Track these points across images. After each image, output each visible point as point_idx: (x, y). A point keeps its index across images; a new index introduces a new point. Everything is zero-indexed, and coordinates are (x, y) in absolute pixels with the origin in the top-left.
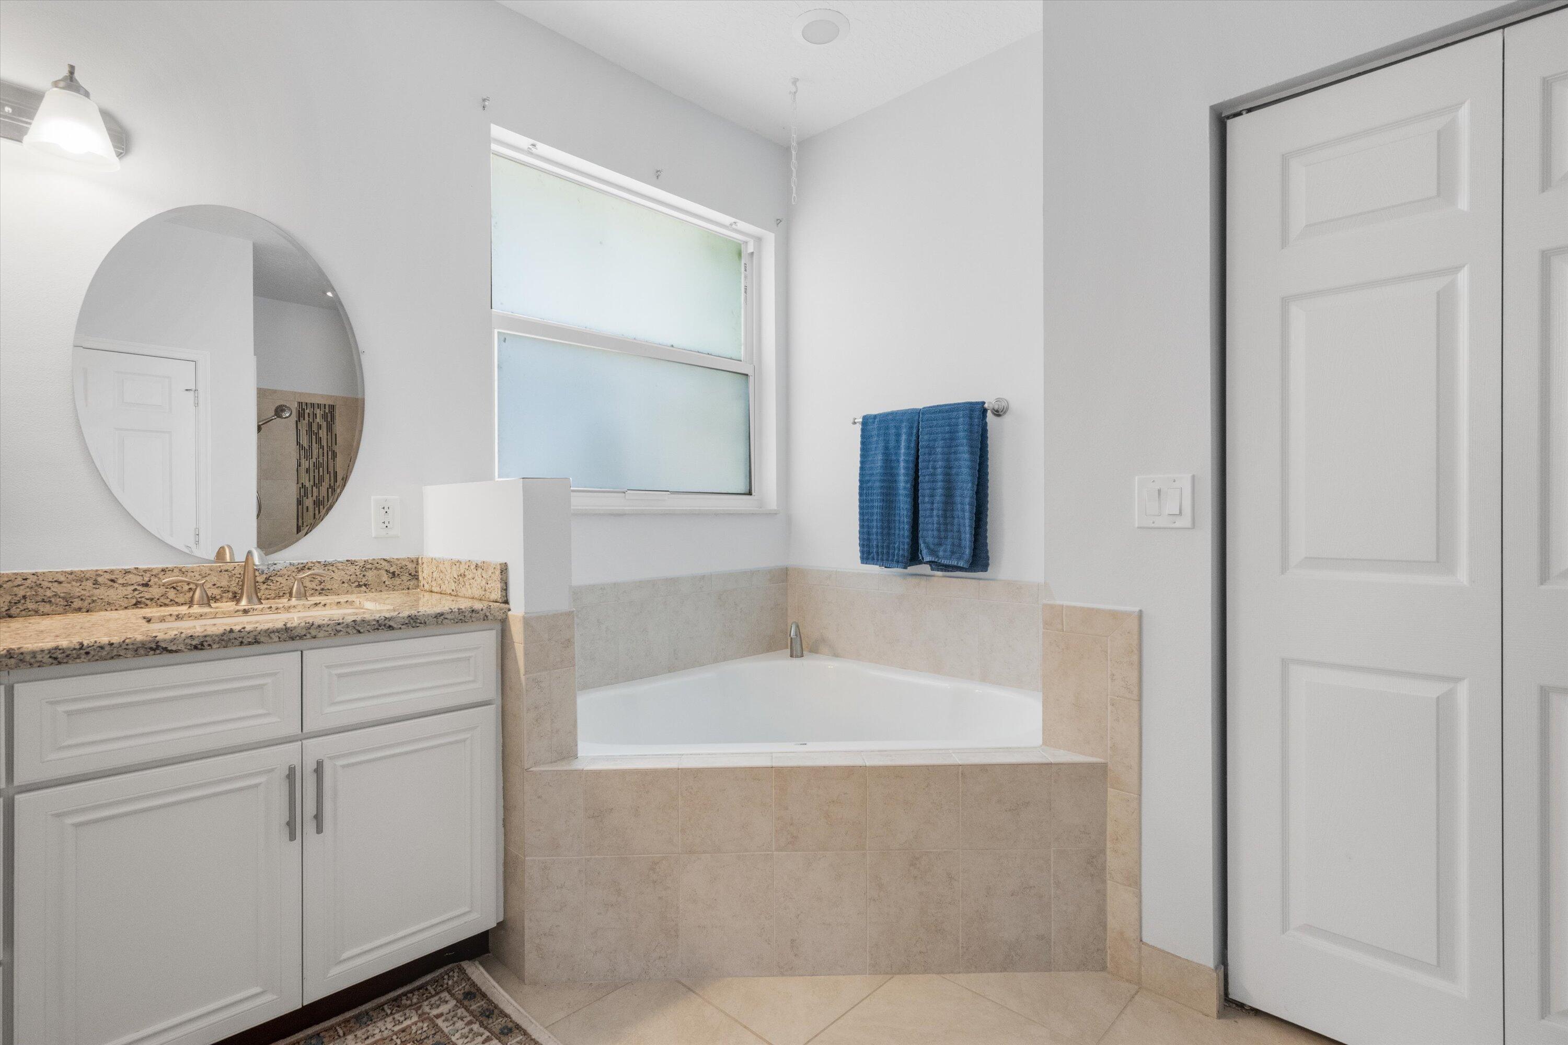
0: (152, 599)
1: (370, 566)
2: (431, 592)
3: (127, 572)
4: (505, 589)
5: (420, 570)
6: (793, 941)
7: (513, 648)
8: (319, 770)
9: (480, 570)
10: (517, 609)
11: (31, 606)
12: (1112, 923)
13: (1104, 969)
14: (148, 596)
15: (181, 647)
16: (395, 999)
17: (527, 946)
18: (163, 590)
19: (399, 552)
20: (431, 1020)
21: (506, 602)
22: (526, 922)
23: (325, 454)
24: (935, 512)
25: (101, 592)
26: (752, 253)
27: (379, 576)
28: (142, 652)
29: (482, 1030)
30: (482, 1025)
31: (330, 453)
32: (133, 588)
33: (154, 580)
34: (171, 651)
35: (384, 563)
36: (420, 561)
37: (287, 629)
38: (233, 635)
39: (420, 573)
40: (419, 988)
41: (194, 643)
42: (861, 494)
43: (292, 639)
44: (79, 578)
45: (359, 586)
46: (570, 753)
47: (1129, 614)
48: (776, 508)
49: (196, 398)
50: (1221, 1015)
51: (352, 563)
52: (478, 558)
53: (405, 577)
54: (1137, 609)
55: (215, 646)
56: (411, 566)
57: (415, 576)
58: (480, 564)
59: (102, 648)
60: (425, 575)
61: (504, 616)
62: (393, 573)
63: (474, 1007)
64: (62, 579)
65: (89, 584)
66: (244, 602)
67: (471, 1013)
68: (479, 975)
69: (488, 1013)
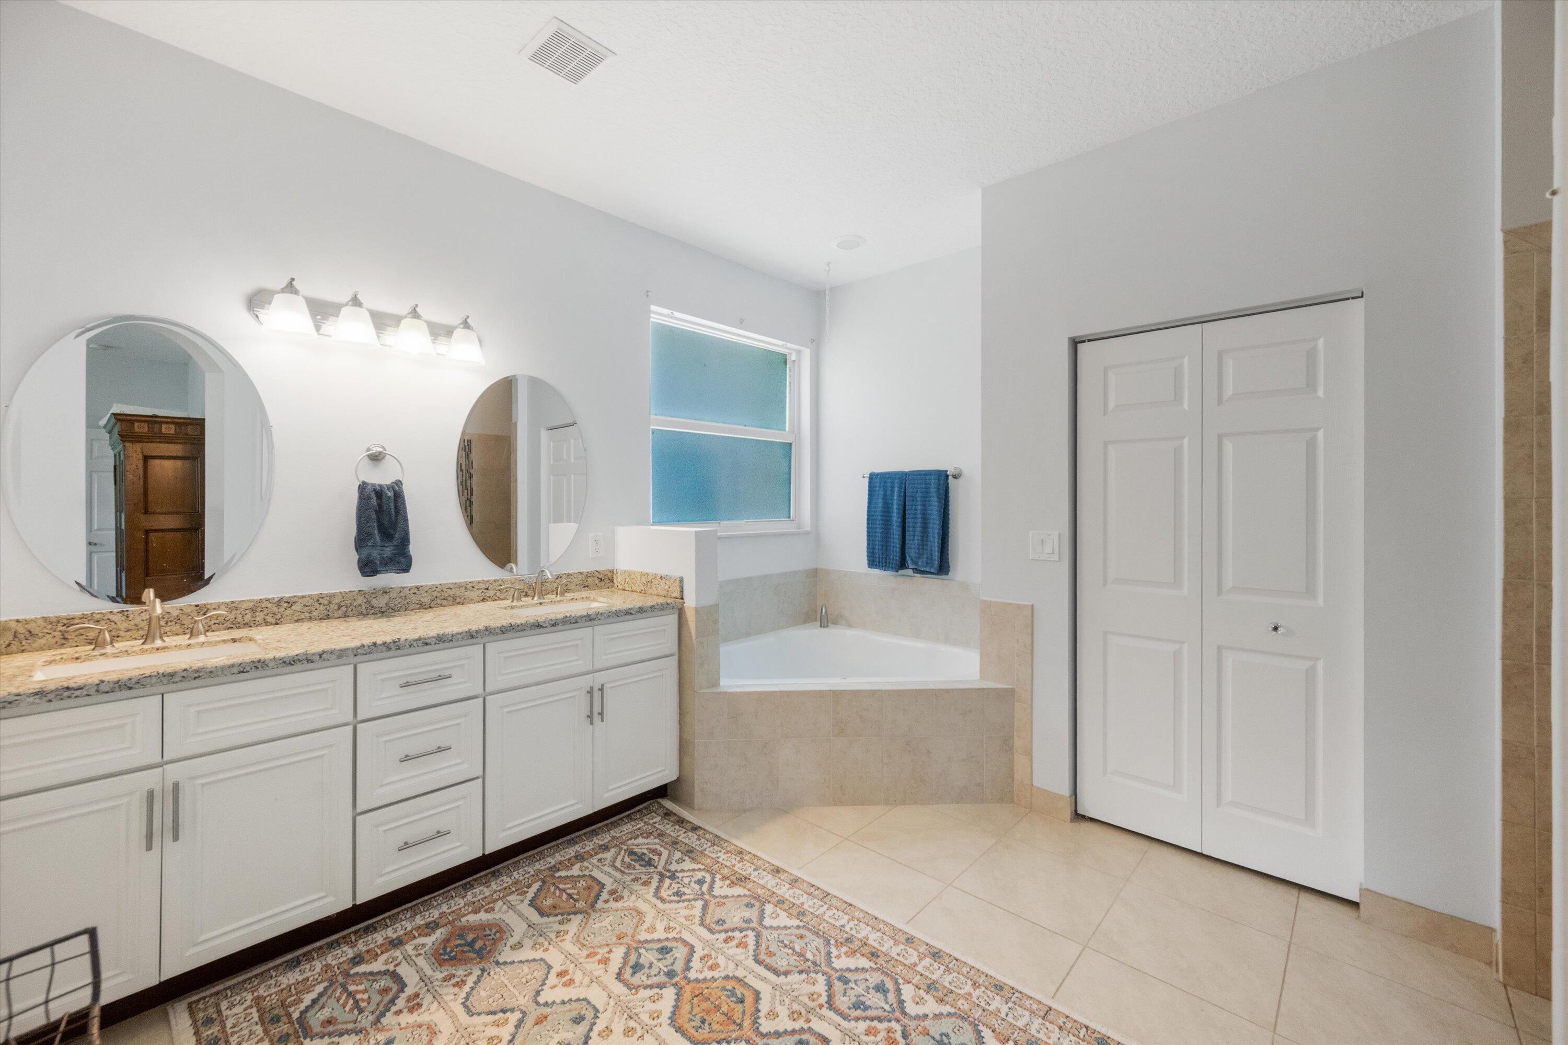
0: (489, 597)
1: (589, 575)
2: (624, 590)
3: (479, 582)
4: (682, 591)
5: (614, 576)
6: (841, 787)
7: (687, 624)
8: (601, 690)
9: (664, 580)
10: (690, 602)
11: (439, 602)
12: (1017, 777)
13: (1012, 802)
14: (488, 595)
15: (547, 625)
16: (628, 816)
17: (696, 789)
18: (494, 591)
19: (603, 567)
20: (651, 825)
21: (682, 599)
22: (696, 776)
24: (916, 538)
25: (468, 594)
26: (794, 361)
27: (594, 580)
28: (533, 628)
29: (681, 829)
30: (680, 826)
32: (481, 590)
33: (491, 586)
34: (543, 627)
35: (596, 573)
36: (615, 572)
37: (588, 616)
38: (567, 619)
39: (615, 579)
40: (638, 811)
41: (553, 623)
42: (868, 523)
43: (590, 620)
44: (459, 586)
45: (584, 587)
46: (716, 684)
47: (1026, 606)
48: (809, 529)
50: (1072, 821)
51: (581, 573)
52: (663, 572)
53: (607, 581)
54: (1031, 604)
55: (560, 625)
56: (610, 574)
57: (612, 581)
58: (663, 576)
60: (619, 579)
61: (681, 606)
62: (601, 579)
63: (671, 819)
64: (452, 587)
65: (463, 588)
66: (536, 598)
67: (672, 821)
68: (668, 804)
69: (681, 821)
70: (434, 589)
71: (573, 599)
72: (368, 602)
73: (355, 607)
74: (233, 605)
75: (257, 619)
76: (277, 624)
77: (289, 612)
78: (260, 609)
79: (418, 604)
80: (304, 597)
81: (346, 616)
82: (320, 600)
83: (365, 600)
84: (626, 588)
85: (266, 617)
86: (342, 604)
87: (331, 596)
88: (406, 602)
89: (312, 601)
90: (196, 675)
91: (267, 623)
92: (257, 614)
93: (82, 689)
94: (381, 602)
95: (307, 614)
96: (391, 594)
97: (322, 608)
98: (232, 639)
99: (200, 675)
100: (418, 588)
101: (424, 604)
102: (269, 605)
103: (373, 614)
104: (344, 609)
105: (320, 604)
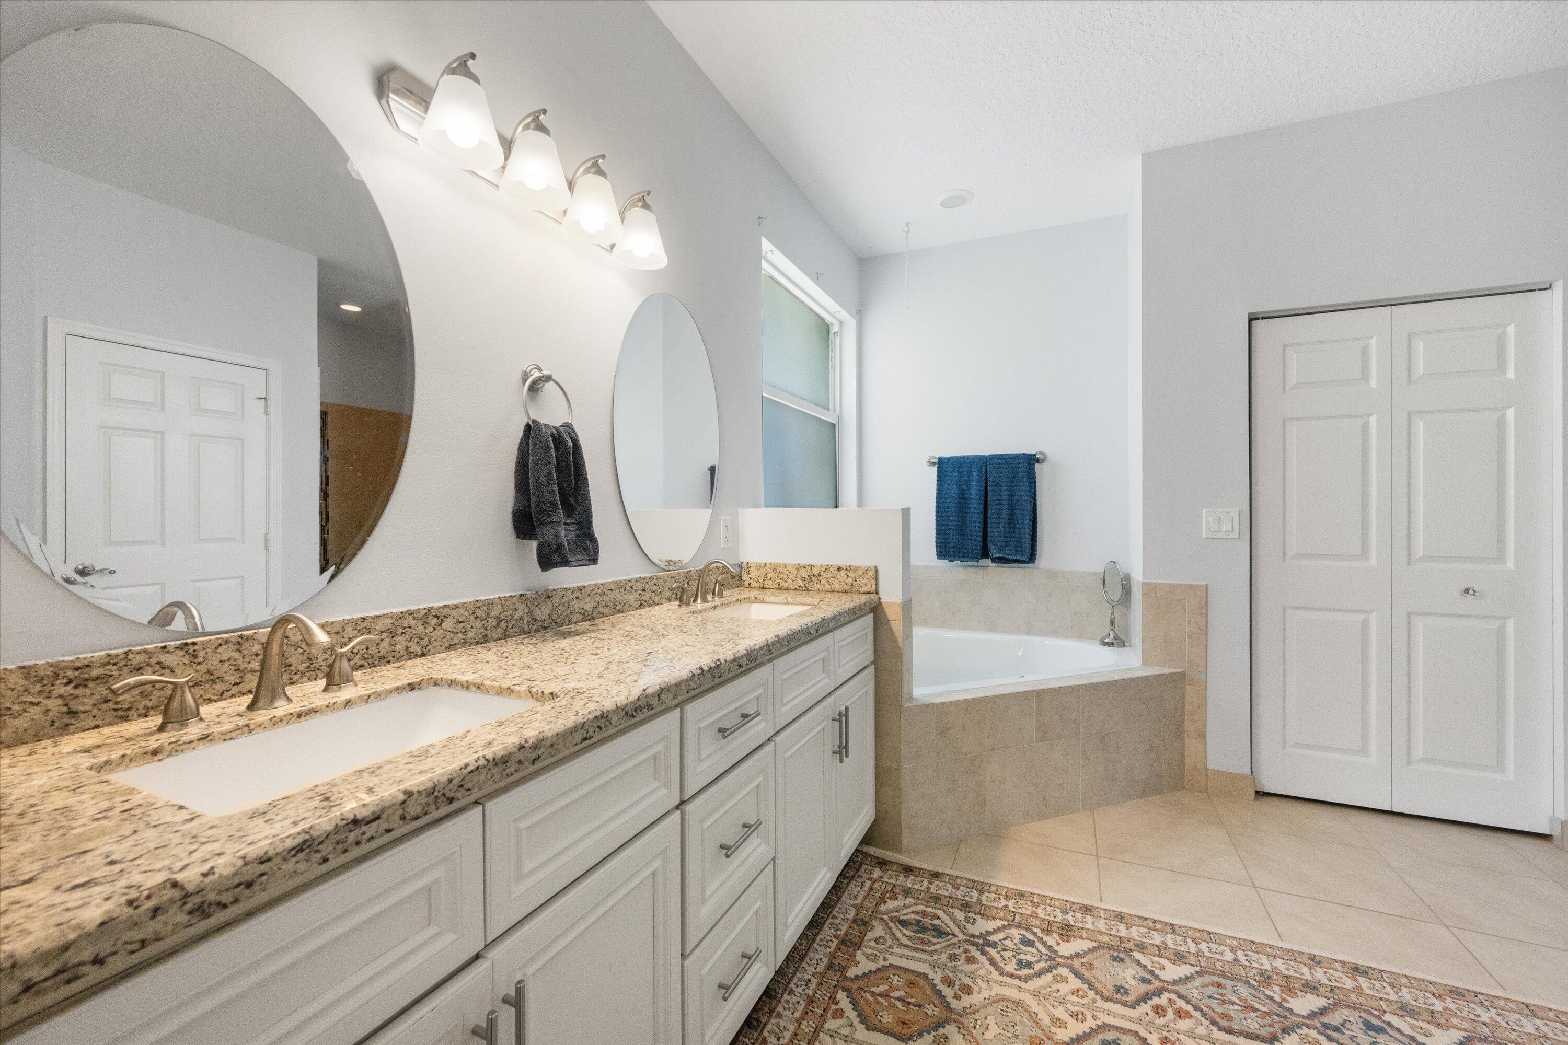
0: (645, 601)
2: (763, 588)
3: (637, 581)
4: (877, 584)
5: (744, 572)
6: (1044, 798)
7: (888, 624)
8: (846, 710)
9: (843, 573)
10: (891, 597)
11: (601, 610)
12: (1188, 761)
13: (1184, 788)
14: (644, 599)
18: (650, 593)
19: (734, 560)
21: (877, 593)
24: (1002, 525)
25: (627, 597)
26: (837, 333)
32: (638, 593)
33: (649, 586)
35: (731, 568)
36: (742, 566)
39: (743, 575)
42: (937, 512)
44: (619, 586)
46: (911, 695)
47: (1200, 586)
49: (267, 405)
50: (1255, 799)
52: (846, 562)
53: (737, 578)
54: (1205, 583)
56: (739, 569)
57: (741, 577)
58: (844, 567)
61: (877, 603)
62: (733, 575)
64: (613, 587)
65: (622, 590)
67: (899, 872)
69: (908, 870)
70: (596, 591)
71: (736, 601)
72: (530, 612)
73: (516, 620)
74: (364, 624)
75: (397, 648)
76: (423, 655)
77: (439, 633)
78: (402, 631)
79: (580, 613)
80: (456, 607)
81: (506, 636)
82: (477, 611)
83: (526, 611)
84: (766, 586)
85: (409, 644)
86: (502, 616)
87: (489, 605)
88: (569, 612)
89: (466, 613)
90: (535, 755)
91: (411, 655)
92: (398, 638)
93: (378, 818)
94: (543, 612)
95: (461, 636)
96: (554, 598)
97: (478, 624)
100: (580, 589)
101: (586, 614)
102: (413, 623)
103: (535, 631)
104: (503, 624)
105: (476, 618)
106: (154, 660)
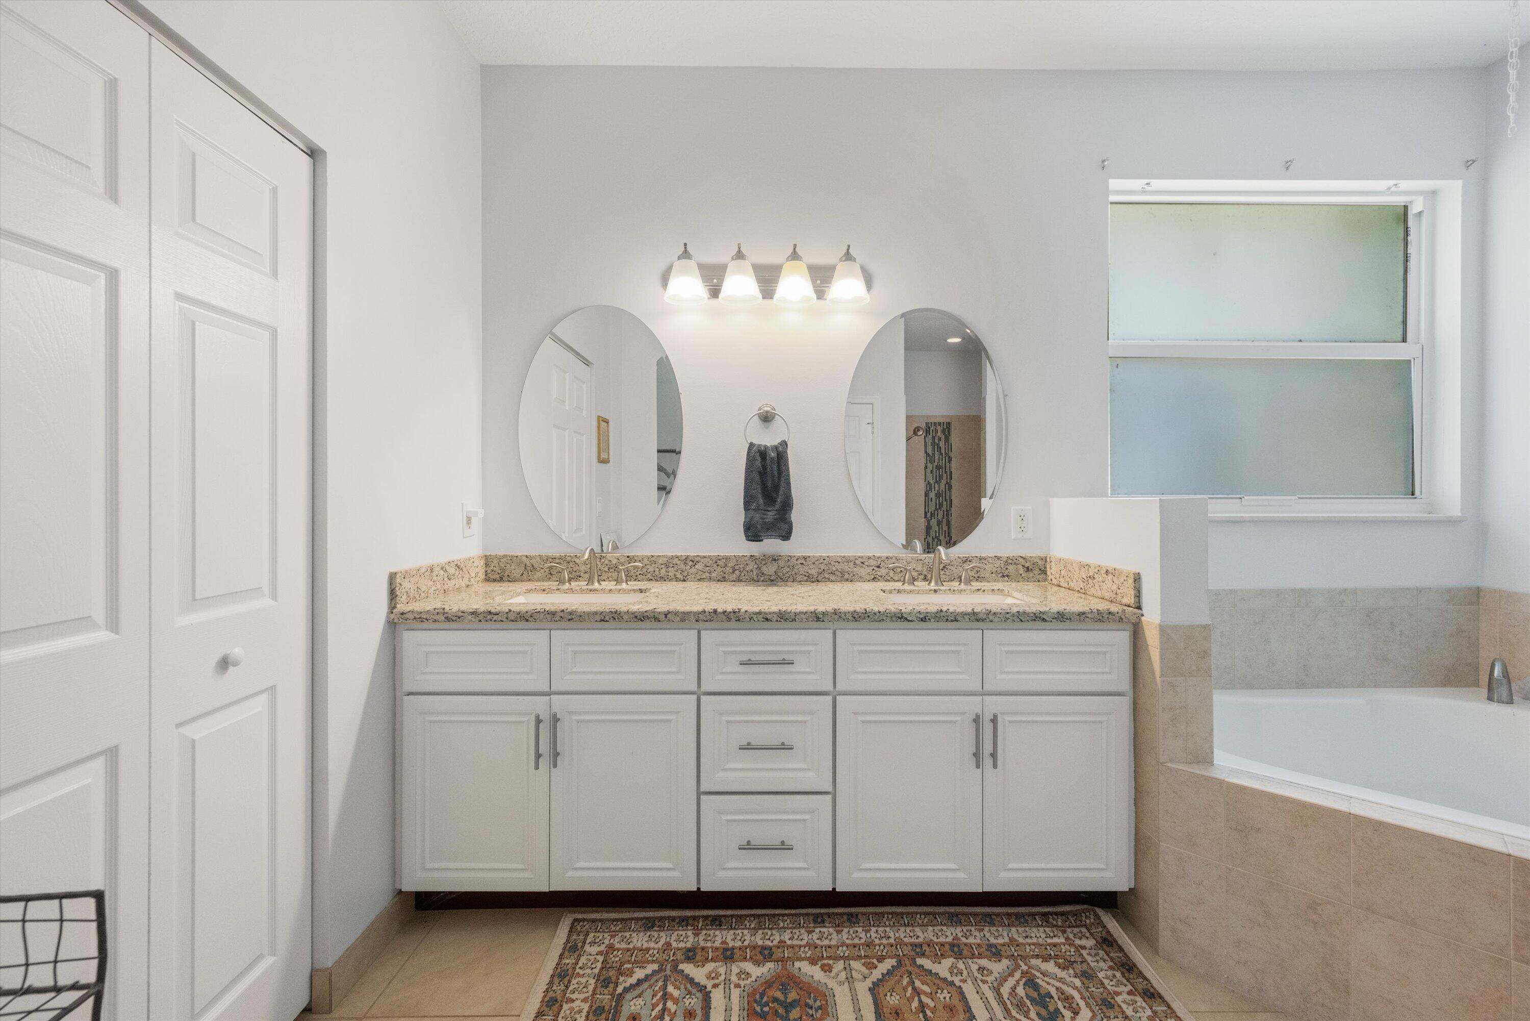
0: (881, 576)
1: (1010, 561)
2: (1059, 586)
3: (869, 558)
4: (1138, 596)
5: (1048, 566)
7: (1147, 650)
8: (994, 720)
9: (1110, 576)
10: (1152, 616)
11: (827, 576)
14: (879, 574)
15: (914, 618)
16: (1044, 915)
17: (1162, 924)
18: (887, 570)
19: (1032, 551)
20: (1076, 948)
21: (1139, 608)
22: (1161, 901)
23: (944, 459)
25: (857, 570)
27: (1017, 570)
28: (894, 619)
29: (1125, 981)
30: (1123, 974)
31: (947, 458)
32: (872, 568)
33: (883, 564)
34: (909, 621)
35: (1021, 560)
36: (1048, 560)
37: (974, 613)
38: (942, 614)
39: (1048, 569)
40: (1062, 914)
41: (922, 616)
43: (978, 620)
44: (848, 560)
45: (1003, 576)
46: (1206, 759)
49: (873, 428)
51: (999, 558)
52: (1110, 564)
53: (1037, 572)
55: (932, 620)
56: (1040, 563)
57: (1044, 572)
58: (1110, 570)
59: (875, 614)
60: (1053, 571)
61: (1138, 621)
62: (1028, 568)
63: (1112, 955)
64: (840, 561)
65: (851, 564)
66: (933, 584)
67: (1112, 959)
68: (1112, 925)
69: (1128, 967)
70: (822, 561)
71: (978, 590)
72: (759, 568)
73: (748, 572)
74: (652, 559)
75: (670, 574)
76: (684, 581)
77: (693, 570)
78: (672, 565)
79: (805, 575)
80: (705, 557)
81: (739, 580)
82: (718, 561)
83: (756, 566)
84: (1061, 584)
85: (677, 573)
86: (737, 567)
87: (726, 559)
88: (793, 573)
89: (711, 562)
90: (570, 617)
91: (677, 579)
92: (670, 569)
93: (498, 614)
94: (770, 569)
95: (707, 574)
96: (780, 562)
97: (719, 569)
98: (640, 589)
99: (573, 617)
100: (805, 558)
101: (811, 577)
102: (679, 562)
103: (763, 581)
104: (737, 572)
105: (718, 565)
106: (573, 560)
